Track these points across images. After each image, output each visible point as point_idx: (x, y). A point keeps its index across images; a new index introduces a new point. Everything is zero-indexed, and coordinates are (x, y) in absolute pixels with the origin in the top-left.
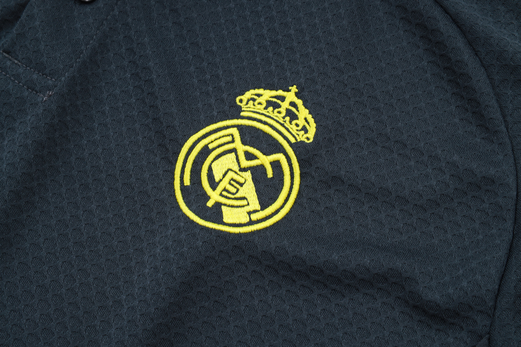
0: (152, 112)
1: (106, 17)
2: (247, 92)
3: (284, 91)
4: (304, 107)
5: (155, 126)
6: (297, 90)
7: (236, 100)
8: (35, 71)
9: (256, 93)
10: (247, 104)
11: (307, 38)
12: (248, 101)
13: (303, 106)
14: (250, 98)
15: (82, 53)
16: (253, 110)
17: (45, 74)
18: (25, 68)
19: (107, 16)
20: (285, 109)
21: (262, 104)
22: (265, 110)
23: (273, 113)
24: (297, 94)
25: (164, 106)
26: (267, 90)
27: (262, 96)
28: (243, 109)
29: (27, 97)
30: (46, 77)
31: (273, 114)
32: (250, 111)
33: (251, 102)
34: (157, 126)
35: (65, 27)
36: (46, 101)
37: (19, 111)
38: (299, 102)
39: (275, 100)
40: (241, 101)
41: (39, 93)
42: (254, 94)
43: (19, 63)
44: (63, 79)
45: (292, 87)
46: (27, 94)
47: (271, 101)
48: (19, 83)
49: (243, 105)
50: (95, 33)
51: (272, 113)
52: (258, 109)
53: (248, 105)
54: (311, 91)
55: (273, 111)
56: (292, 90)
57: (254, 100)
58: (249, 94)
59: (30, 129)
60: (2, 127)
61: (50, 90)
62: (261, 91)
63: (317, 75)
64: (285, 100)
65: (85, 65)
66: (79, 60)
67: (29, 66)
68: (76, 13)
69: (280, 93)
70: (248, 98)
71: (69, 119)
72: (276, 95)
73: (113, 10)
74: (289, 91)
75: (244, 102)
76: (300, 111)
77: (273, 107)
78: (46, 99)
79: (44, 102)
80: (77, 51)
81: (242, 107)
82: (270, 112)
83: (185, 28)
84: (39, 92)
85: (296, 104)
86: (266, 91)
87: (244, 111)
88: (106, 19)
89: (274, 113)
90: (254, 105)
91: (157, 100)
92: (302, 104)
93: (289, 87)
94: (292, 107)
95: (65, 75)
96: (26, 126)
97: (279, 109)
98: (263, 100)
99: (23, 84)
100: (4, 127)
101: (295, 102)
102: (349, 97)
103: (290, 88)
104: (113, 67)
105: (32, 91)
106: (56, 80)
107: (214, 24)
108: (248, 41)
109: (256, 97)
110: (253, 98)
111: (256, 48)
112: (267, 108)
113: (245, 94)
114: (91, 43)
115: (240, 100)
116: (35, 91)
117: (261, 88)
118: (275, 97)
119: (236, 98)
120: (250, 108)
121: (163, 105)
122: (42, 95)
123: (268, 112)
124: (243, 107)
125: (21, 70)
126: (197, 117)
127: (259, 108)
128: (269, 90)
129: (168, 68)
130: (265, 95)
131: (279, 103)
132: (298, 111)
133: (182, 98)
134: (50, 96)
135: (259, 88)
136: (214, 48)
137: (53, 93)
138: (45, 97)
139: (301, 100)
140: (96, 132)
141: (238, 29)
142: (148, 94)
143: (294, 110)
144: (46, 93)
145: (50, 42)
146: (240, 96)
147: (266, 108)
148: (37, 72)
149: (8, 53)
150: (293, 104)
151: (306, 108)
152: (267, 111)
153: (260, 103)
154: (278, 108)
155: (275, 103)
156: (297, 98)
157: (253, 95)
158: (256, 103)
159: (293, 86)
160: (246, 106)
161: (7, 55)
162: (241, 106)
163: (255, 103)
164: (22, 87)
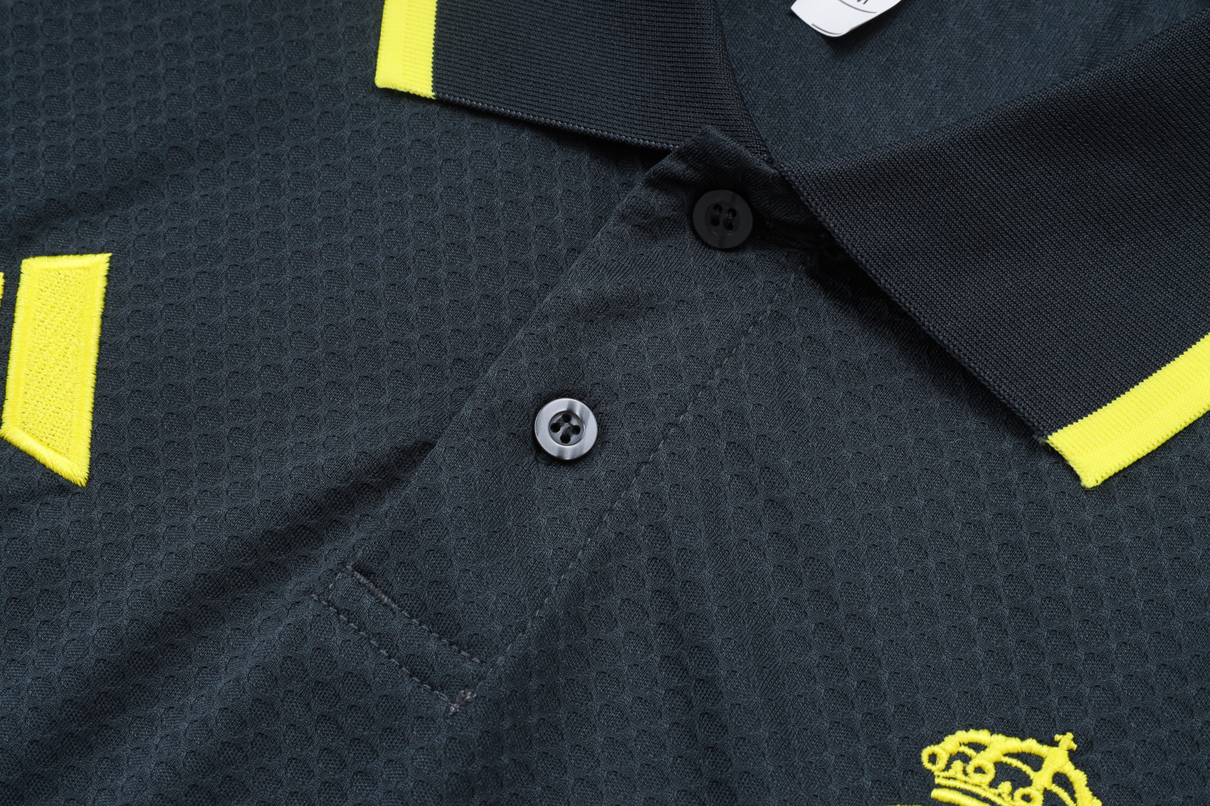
0: (709, 762)
1: (609, 505)
2: (950, 736)
3: (1041, 742)
4: (1091, 793)
5: (717, 800)
6: (1074, 746)
7: (920, 756)
8: (431, 632)
9: (971, 741)
10: (948, 767)
11: (1106, 613)
12: (952, 759)
13: (1088, 788)
14: (956, 752)
15: (547, 593)
16: (963, 786)
17: (457, 643)
18: (407, 621)
19: (613, 503)
20: (1042, 792)
21: (984, 773)
22: (993, 790)
23: (1012, 799)
24: (1072, 755)
25: (741, 753)
26: (998, 734)
27: (984, 750)
28: (937, 781)
29: (410, 699)
30: (459, 652)
31: (1012, 802)
32: (955, 789)
33: (958, 765)
34: (721, 801)
35: (510, 523)
36: (455, 713)
37: (385, 730)
38: (1079, 778)
39: (1016, 763)
40: (933, 758)
41: (440, 692)
42: (966, 742)
43: (393, 606)
44: (500, 660)
45: (1061, 736)
46: (409, 689)
47: (1006, 764)
48: (390, 657)
49: (938, 770)
50: (582, 544)
51: (1010, 798)
52: (976, 785)
53: (950, 773)
54: (1111, 752)
55: (1012, 794)
56: (1060, 744)
57: (966, 759)
58: (952, 743)
59: (412, 784)
60: (341, 765)
61: (467, 686)
62: (982, 736)
63: (1127, 712)
64: (1043, 766)
65: (554, 627)
66: (539, 613)
67: (417, 617)
68: (537, 488)
69: (1031, 745)
70: (951, 752)
71: (506, 761)
72: (1020, 751)
73: (628, 487)
74: (1055, 744)
75: (942, 763)
76: (1078, 801)
77: (1012, 781)
78: (456, 709)
79: (451, 716)
80: (536, 588)
81: (936, 773)
82: (1004, 795)
83: (800, 551)
84: (440, 688)
85: (1071, 780)
86: (995, 736)
87: (939, 786)
88: (611, 510)
89: (1015, 798)
90: (965, 773)
91: (724, 734)
92: (1086, 783)
93: (1054, 735)
94: (1060, 789)
95: (504, 650)
96: (403, 774)
97: (1027, 790)
98: (985, 760)
99: (399, 662)
100: (345, 766)
101: (1068, 775)
102: (1203, 776)
103: (1057, 737)
104: (620, 632)
105: (422, 683)
106: (482, 661)
107: (873, 545)
108: (955, 598)
109: (970, 752)
110: (964, 753)
111: (974, 620)
112: (998, 785)
113: (943, 740)
114: (572, 569)
115: (930, 756)
116: (429, 684)
117: (983, 728)
118: (1018, 756)
119: (921, 752)
120: (955, 779)
121: (739, 749)
122: (446, 699)
123: (1000, 795)
124: (939, 776)
125: (397, 625)
126: (821, 786)
127: (978, 784)
128: (1003, 734)
129: (755, 653)
130: (991, 747)
131: (1027, 772)
132: (1074, 800)
133: (785, 733)
134: (467, 703)
135: (978, 727)
136: (873, 610)
137: (475, 695)
138: (454, 703)
139: (1083, 773)
140: (568, 800)
141: (931, 563)
142: (703, 715)
143: (1064, 795)
144: (458, 693)
145: (474, 562)
146: (932, 746)
147: (994, 784)
148: (437, 635)
149: (367, 574)
150: (1060, 779)
151: (1094, 795)
152: (997, 791)
153: (979, 770)
154: (1023, 787)
155: (1018, 770)
156: (1073, 767)
157: (965, 745)
158: (970, 768)
159: (1064, 734)
160: (946, 774)
161: (363, 580)
162: (933, 773)
163: (967, 769)
164: (397, 668)
